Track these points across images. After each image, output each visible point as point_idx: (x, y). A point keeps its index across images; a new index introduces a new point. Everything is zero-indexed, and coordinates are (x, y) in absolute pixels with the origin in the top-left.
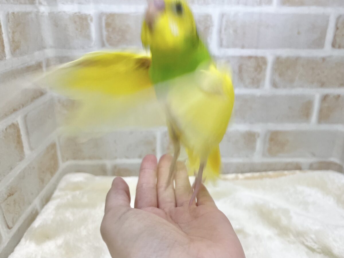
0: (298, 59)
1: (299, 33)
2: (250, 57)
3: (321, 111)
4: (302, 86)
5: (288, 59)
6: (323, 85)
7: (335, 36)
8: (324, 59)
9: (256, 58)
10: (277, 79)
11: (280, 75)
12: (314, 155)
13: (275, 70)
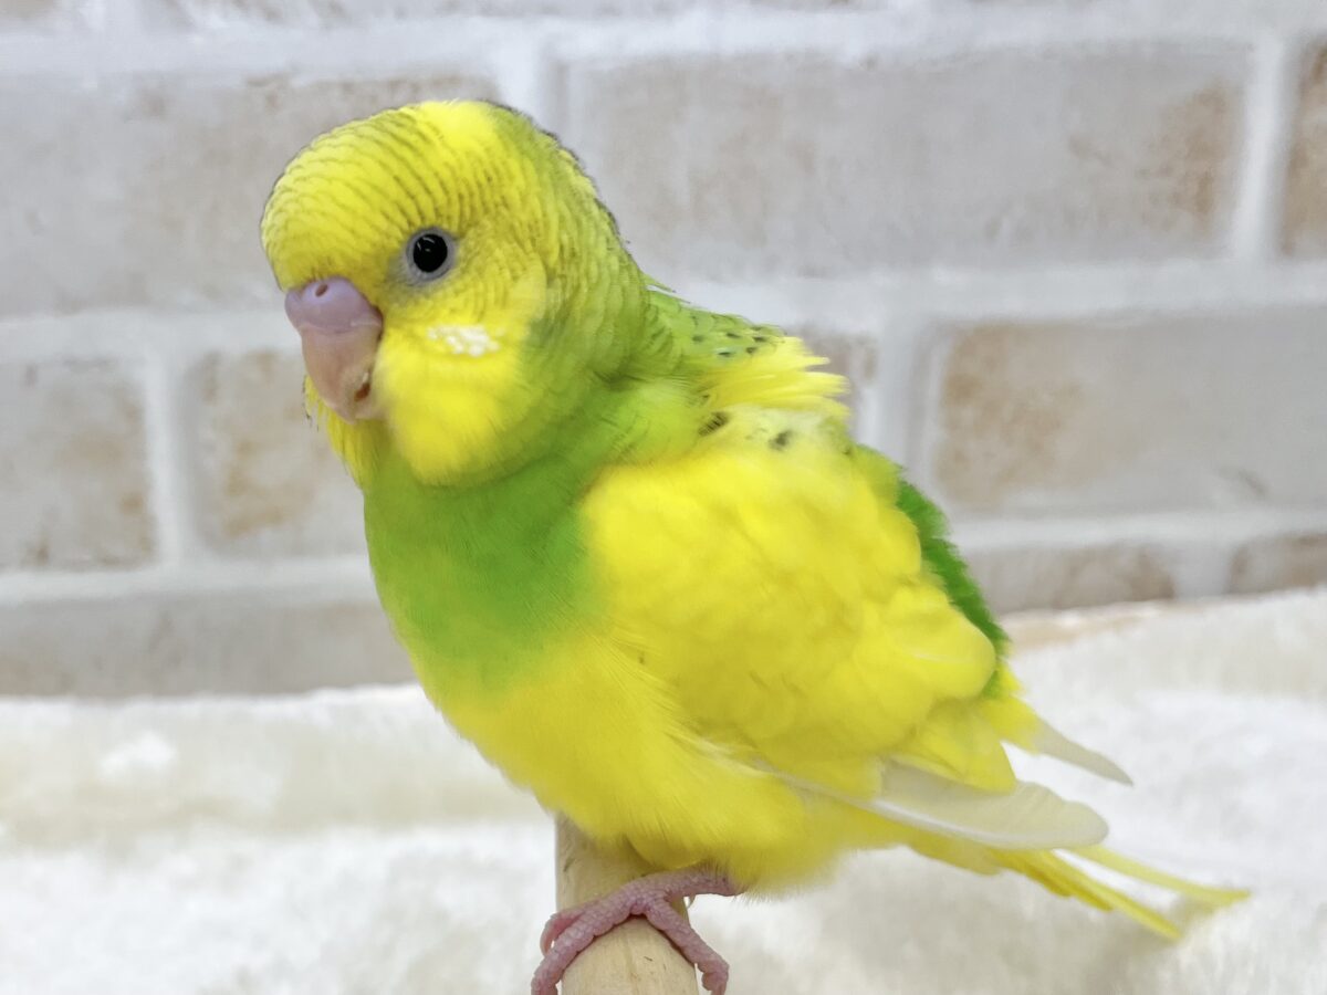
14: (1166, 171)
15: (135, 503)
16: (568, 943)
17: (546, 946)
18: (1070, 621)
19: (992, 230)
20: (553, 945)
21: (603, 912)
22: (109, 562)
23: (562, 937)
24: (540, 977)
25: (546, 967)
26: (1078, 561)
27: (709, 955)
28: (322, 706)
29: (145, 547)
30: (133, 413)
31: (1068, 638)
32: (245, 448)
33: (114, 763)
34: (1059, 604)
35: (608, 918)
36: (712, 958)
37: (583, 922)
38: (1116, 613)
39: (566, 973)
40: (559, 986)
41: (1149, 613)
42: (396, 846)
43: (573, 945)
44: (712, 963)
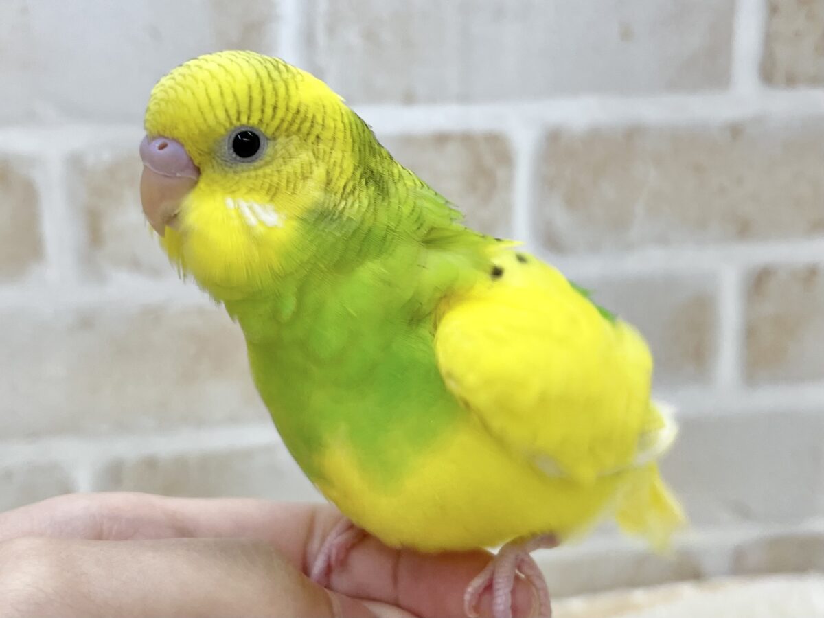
0: (633, 134)
1: (626, 34)
2: (441, 139)
3: (750, 333)
4: (662, 240)
5: (595, 137)
6: (744, 230)
7: (769, 39)
8: (735, 131)
9: (467, 139)
10: (562, 219)
11: (571, 202)
12: (743, 513)
13: (546, 183)
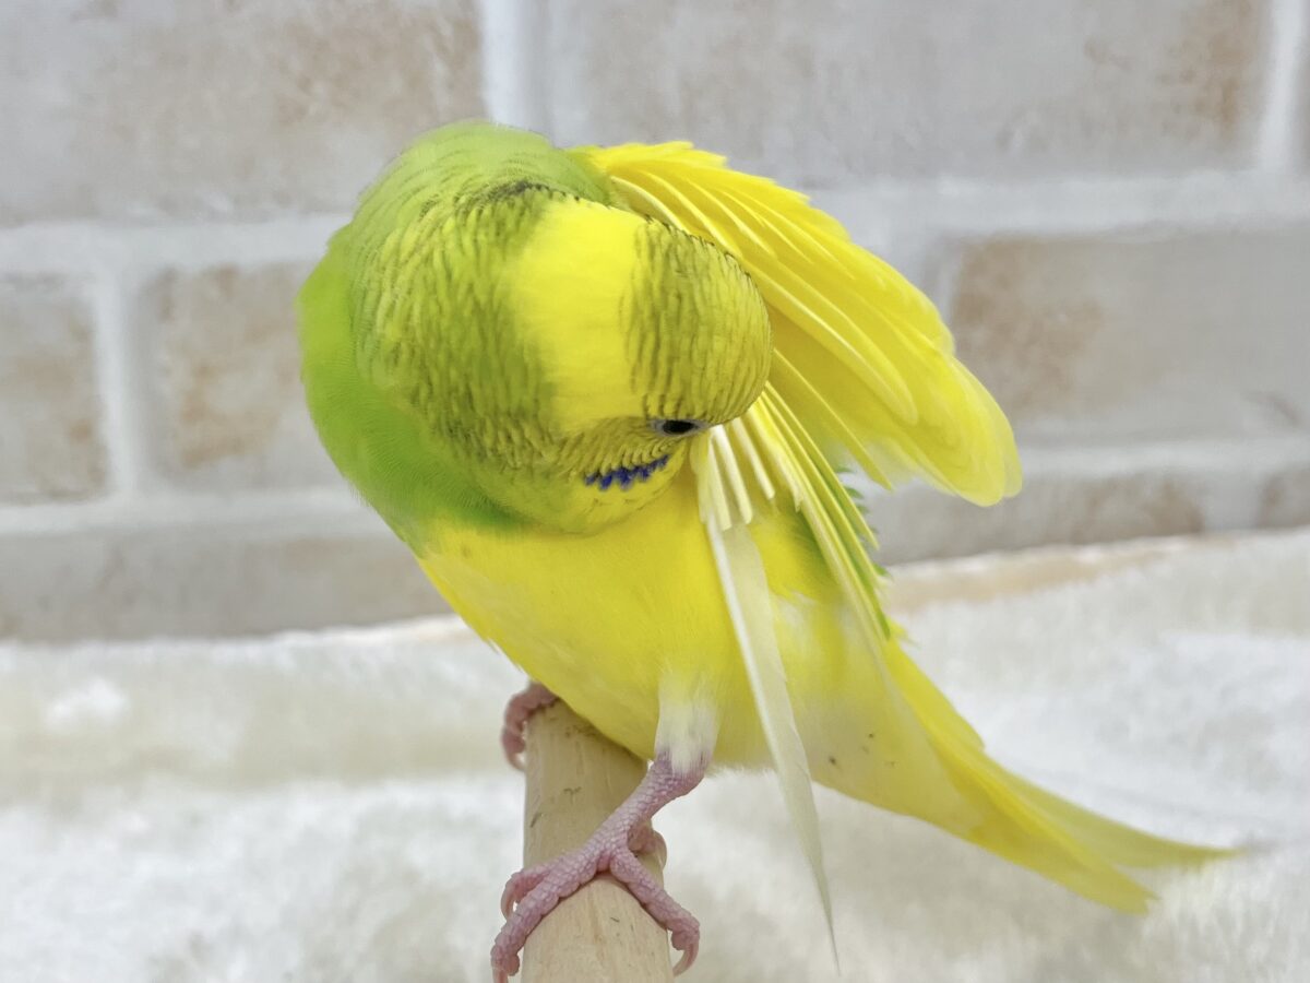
14: (1188, 77)
15: (84, 432)
16: (531, 904)
17: (507, 910)
18: (1091, 556)
19: (1003, 140)
20: (515, 905)
21: (568, 870)
22: (56, 495)
23: (524, 900)
24: (501, 943)
25: (508, 932)
26: (1098, 493)
27: (676, 913)
28: (287, 649)
29: (96, 478)
30: (83, 334)
31: (1089, 574)
32: (204, 372)
33: (61, 711)
34: (1079, 539)
35: (574, 876)
36: (680, 916)
37: (548, 882)
38: (1140, 547)
39: (528, 939)
40: (520, 954)
41: (1175, 547)
42: (365, 801)
43: (536, 907)
44: (680, 921)
